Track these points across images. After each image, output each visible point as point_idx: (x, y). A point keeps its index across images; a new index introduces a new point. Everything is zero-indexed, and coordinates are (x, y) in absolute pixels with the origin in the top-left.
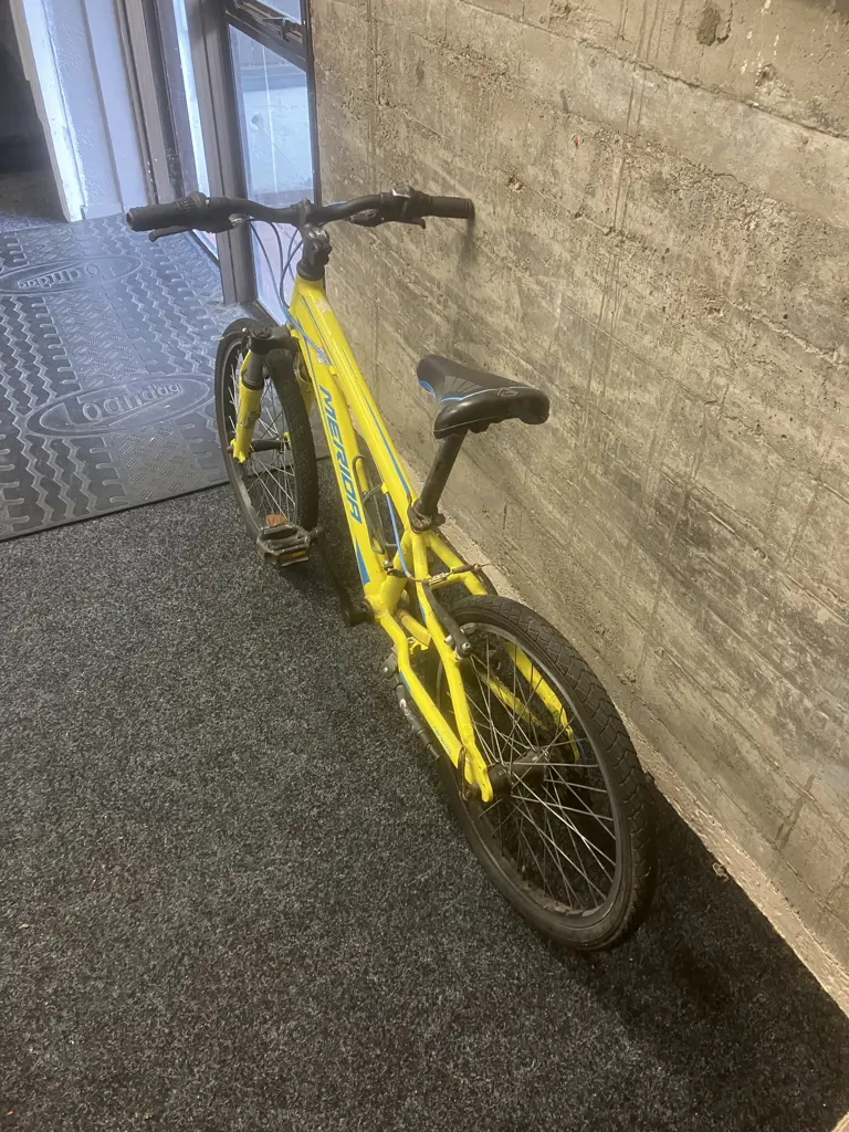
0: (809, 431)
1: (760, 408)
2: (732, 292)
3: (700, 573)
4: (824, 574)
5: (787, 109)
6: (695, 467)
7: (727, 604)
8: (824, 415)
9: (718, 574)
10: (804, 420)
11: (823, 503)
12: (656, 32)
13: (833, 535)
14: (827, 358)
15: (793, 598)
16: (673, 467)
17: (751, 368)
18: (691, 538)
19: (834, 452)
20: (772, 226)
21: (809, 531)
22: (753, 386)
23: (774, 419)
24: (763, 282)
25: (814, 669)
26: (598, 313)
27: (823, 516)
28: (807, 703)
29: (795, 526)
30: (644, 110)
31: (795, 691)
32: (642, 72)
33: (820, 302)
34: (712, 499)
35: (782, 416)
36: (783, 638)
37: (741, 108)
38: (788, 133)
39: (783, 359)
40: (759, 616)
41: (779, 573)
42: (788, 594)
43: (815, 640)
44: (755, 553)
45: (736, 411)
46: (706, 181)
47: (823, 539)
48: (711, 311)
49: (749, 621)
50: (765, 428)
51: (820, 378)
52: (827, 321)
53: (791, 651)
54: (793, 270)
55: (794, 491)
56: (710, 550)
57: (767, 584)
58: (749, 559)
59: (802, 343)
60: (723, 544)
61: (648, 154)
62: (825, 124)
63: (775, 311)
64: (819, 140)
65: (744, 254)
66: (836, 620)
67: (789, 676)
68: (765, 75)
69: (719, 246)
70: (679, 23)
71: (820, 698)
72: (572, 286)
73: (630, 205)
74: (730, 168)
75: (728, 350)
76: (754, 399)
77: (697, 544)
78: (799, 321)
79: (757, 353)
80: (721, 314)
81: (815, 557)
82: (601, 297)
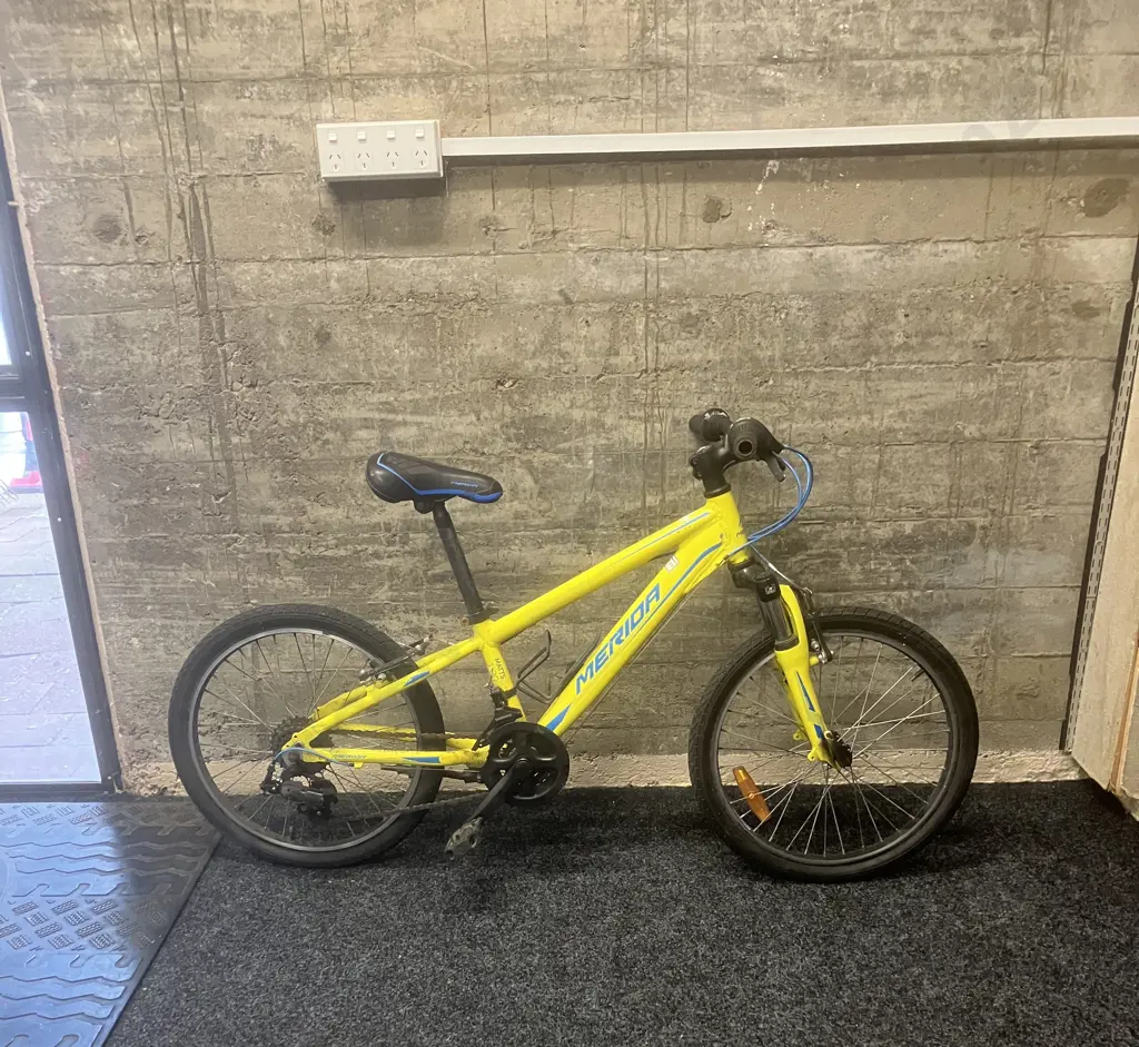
0: (864, 419)
1: (822, 425)
2: (777, 364)
3: (803, 573)
4: (901, 500)
5: (791, 241)
6: (776, 498)
7: (833, 576)
8: (871, 403)
9: (819, 561)
10: (858, 414)
11: (886, 457)
12: (662, 225)
14: (863, 369)
15: (884, 532)
16: (756, 511)
17: (807, 404)
18: (787, 553)
19: (886, 421)
20: (800, 309)
21: (883, 480)
22: (812, 415)
23: (836, 426)
24: (802, 345)
25: (914, 567)
26: (643, 440)
27: (890, 464)
28: (916, 594)
29: (870, 485)
30: (662, 277)
31: (904, 594)
32: (654, 253)
33: (849, 339)
35: (841, 421)
36: (885, 564)
37: (754, 251)
38: (796, 254)
39: (832, 385)
40: (861, 565)
41: (869, 524)
42: (880, 532)
43: (909, 548)
44: (845, 524)
45: (803, 439)
46: (735, 303)
47: (894, 479)
48: (761, 384)
49: (855, 575)
50: (830, 436)
51: (863, 383)
52: (858, 346)
53: (893, 569)
54: (823, 331)
55: (865, 462)
56: (807, 549)
57: (862, 538)
58: (843, 532)
59: (842, 369)
60: (817, 536)
61: (673, 305)
62: (822, 241)
63: (817, 358)
64: (819, 252)
65: (781, 336)
66: (919, 523)
67: (898, 587)
68: (768, 227)
69: (758, 340)
70: (683, 215)
71: (923, 583)
72: (604, 435)
73: (662, 346)
74: (754, 288)
75: (784, 402)
76: (815, 423)
77: (794, 555)
78: (837, 356)
79: (809, 392)
80: (771, 382)
81: (892, 494)
82: (643, 427)
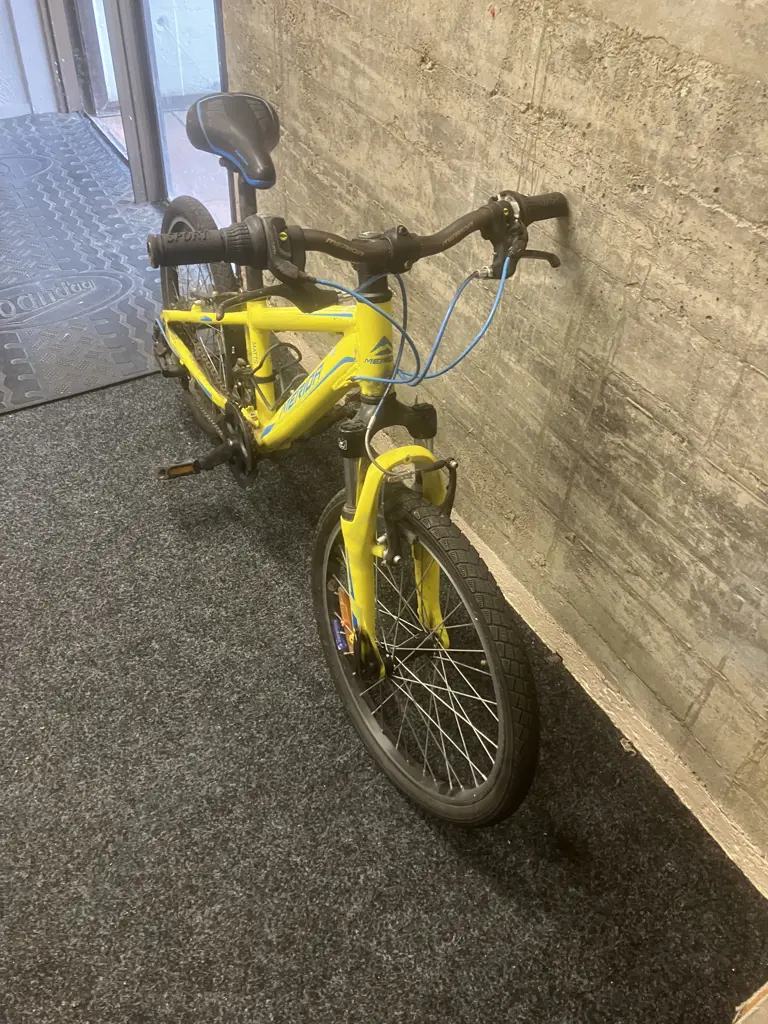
0: (737, 311)
1: (684, 288)
2: (658, 167)
3: (615, 459)
4: (746, 458)
6: (613, 351)
7: (643, 489)
8: (754, 293)
9: (634, 460)
10: (732, 299)
11: (748, 385)
13: (759, 419)
15: (713, 482)
16: (590, 352)
17: (676, 247)
18: (607, 424)
19: (763, 332)
20: (706, 91)
21: (732, 415)
22: (677, 266)
23: (699, 299)
24: (692, 152)
25: (732, 553)
27: (749, 398)
28: (723, 586)
29: (716, 409)
31: (710, 575)
33: (755, 172)
34: (630, 384)
35: (708, 296)
36: (701, 522)
39: (712, 237)
40: (675, 501)
41: (699, 458)
42: (708, 478)
43: (734, 525)
44: (674, 438)
45: (658, 293)
46: (634, 46)
47: (747, 421)
48: (634, 188)
49: (665, 506)
50: (689, 309)
51: (752, 255)
52: (763, 192)
53: (708, 535)
54: (727, 139)
55: (719, 374)
56: (626, 435)
57: (685, 469)
58: (667, 444)
59: (733, 218)
60: (640, 429)
61: (571, 20)
63: (706, 184)
65: (674, 123)
66: (757, 504)
67: (705, 560)
69: (646, 118)
71: (737, 581)
72: (486, 169)
73: (550, 78)
74: (660, 30)
75: (651, 228)
76: (679, 280)
77: (613, 430)
78: (731, 194)
79: (683, 230)
80: (645, 191)
81: (737, 440)
82: (517, 178)
